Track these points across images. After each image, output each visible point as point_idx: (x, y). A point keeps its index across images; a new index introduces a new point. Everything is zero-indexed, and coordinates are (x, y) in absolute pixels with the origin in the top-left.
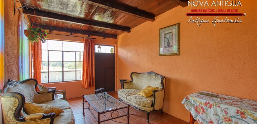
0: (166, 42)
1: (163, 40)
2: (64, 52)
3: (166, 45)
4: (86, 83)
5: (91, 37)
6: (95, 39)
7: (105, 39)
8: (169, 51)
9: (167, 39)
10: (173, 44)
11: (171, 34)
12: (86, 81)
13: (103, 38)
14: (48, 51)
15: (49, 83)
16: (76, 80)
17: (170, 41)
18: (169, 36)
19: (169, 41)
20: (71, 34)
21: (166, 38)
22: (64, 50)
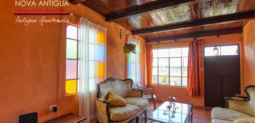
2: (170, 58)
4: (190, 91)
5: (199, 38)
6: (203, 41)
7: (219, 38)
12: (190, 89)
13: (216, 36)
14: (158, 58)
15: (158, 85)
16: (182, 86)
20: (175, 41)
22: (170, 57)
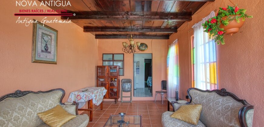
0: (44, 45)
1: (40, 40)
3: (44, 49)
8: (47, 57)
9: (45, 41)
10: (51, 51)
11: (49, 37)
17: (49, 46)
18: (47, 38)
19: (47, 44)
21: (43, 39)
